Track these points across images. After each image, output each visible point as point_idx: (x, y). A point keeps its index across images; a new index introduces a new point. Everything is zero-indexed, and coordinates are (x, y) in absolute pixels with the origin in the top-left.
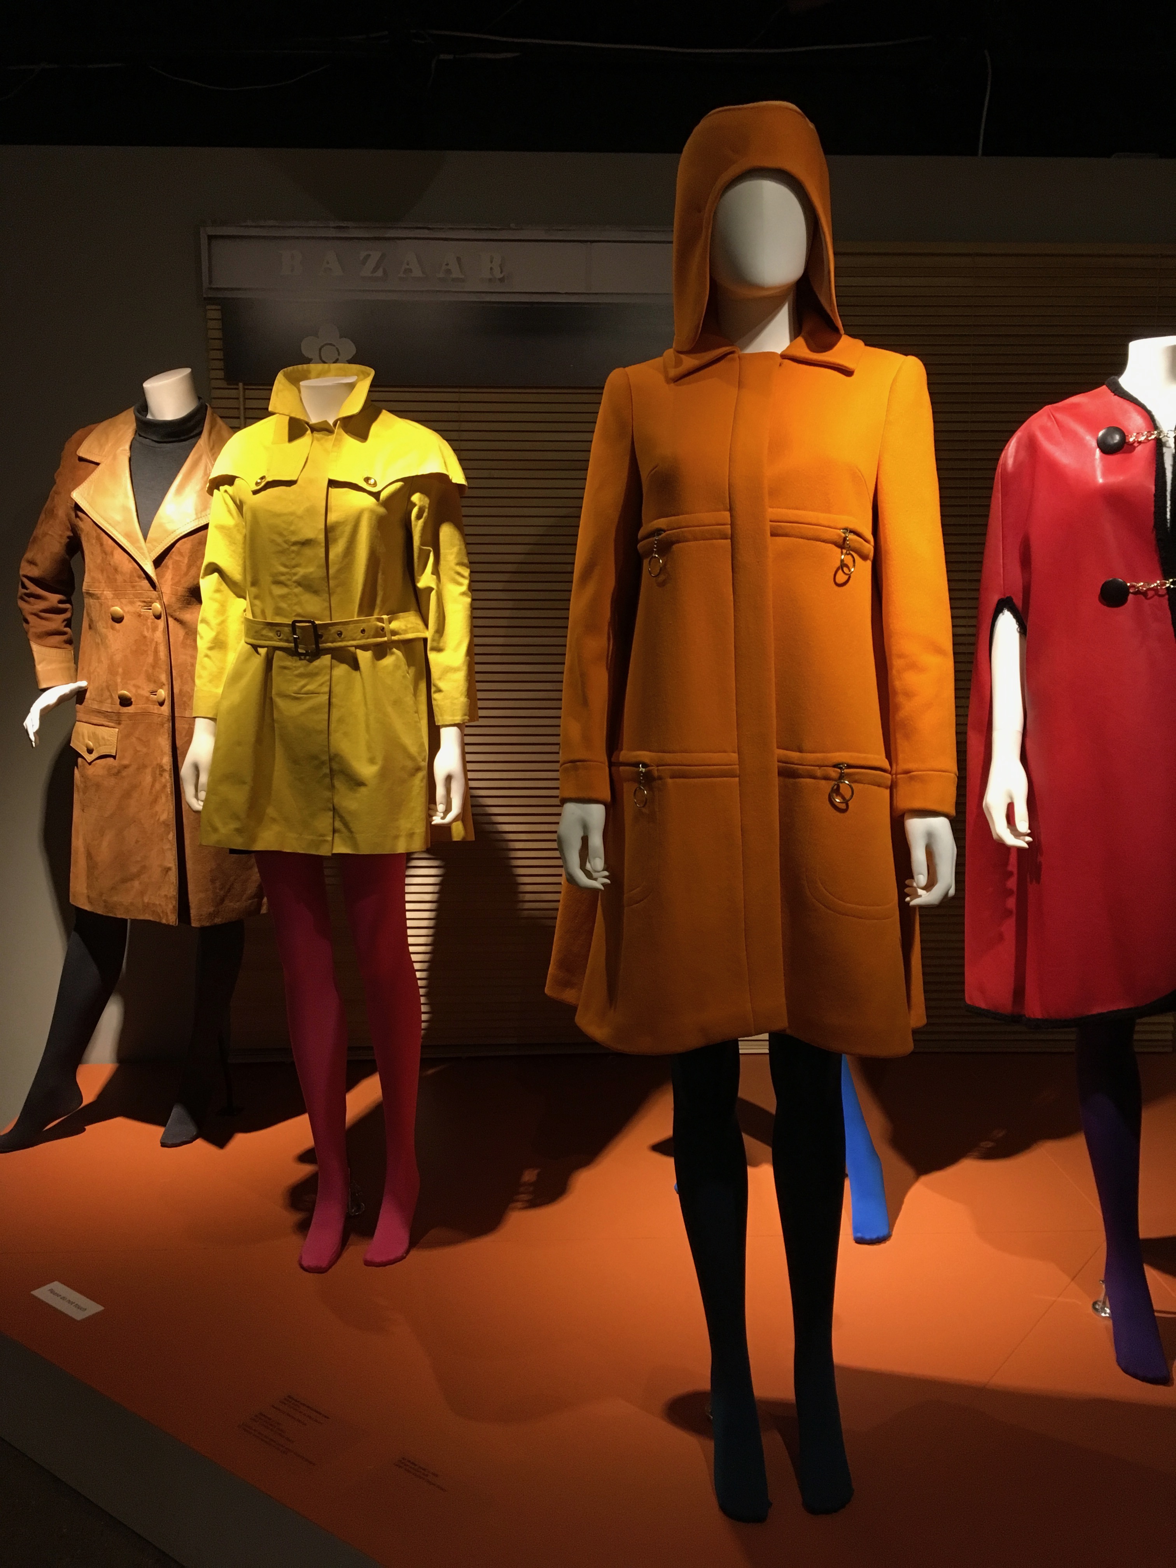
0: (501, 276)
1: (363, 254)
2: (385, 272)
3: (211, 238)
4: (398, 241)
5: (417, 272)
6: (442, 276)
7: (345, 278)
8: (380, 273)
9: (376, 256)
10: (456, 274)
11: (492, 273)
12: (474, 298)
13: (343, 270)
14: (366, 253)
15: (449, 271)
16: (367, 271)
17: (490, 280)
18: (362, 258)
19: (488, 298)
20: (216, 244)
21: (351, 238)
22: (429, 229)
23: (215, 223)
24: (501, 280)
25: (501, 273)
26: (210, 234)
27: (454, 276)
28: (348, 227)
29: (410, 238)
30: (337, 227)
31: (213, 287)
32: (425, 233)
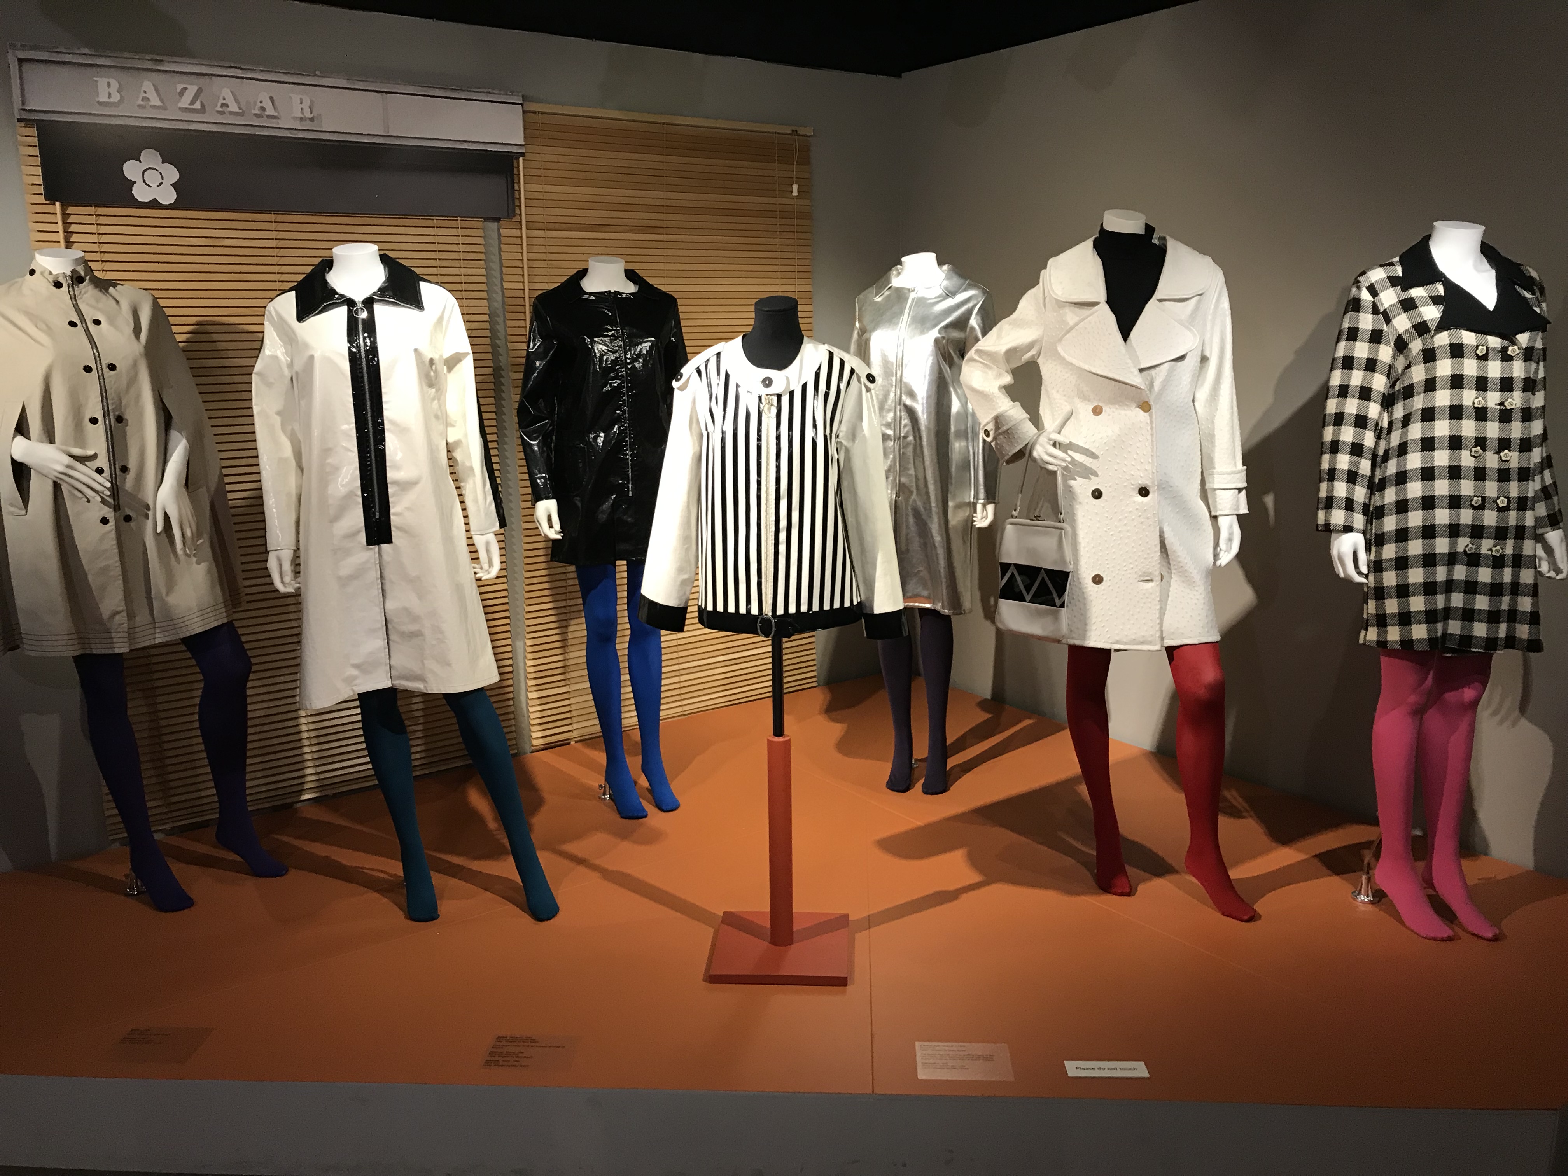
0: (311, 116)
1: (180, 87)
2: (202, 104)
3: (21, 61)
4: (214, 78)
5: (233, 107)
6: (257, 112)
7: (164, 108)
8: (198, 106)
9: (192, 90)
10: (270, 111)
11: (302, 113)
12: (287, 134)
13: (161, 100)
14: (183, 86)
15: (263, 109)
16: (185, 102)
17: (301, 119)
18: (179, 90)
19: (301, 135)
20: (26, 67)
21: (166, 71)
22: (242, 69)
23: (24, 47)
24: (312, 120)
25: (311, 113)
26: (19, 57)
27: (268, 113)
28: (162, 61)
29: (226, 76)
30: (152, 60)
31: (27, 108)
32: (239, 73)
